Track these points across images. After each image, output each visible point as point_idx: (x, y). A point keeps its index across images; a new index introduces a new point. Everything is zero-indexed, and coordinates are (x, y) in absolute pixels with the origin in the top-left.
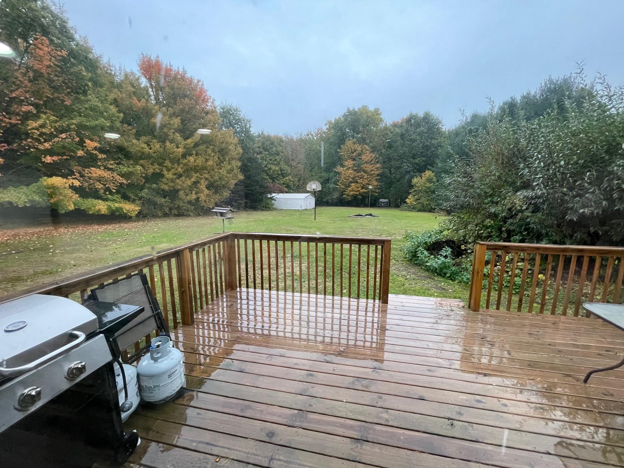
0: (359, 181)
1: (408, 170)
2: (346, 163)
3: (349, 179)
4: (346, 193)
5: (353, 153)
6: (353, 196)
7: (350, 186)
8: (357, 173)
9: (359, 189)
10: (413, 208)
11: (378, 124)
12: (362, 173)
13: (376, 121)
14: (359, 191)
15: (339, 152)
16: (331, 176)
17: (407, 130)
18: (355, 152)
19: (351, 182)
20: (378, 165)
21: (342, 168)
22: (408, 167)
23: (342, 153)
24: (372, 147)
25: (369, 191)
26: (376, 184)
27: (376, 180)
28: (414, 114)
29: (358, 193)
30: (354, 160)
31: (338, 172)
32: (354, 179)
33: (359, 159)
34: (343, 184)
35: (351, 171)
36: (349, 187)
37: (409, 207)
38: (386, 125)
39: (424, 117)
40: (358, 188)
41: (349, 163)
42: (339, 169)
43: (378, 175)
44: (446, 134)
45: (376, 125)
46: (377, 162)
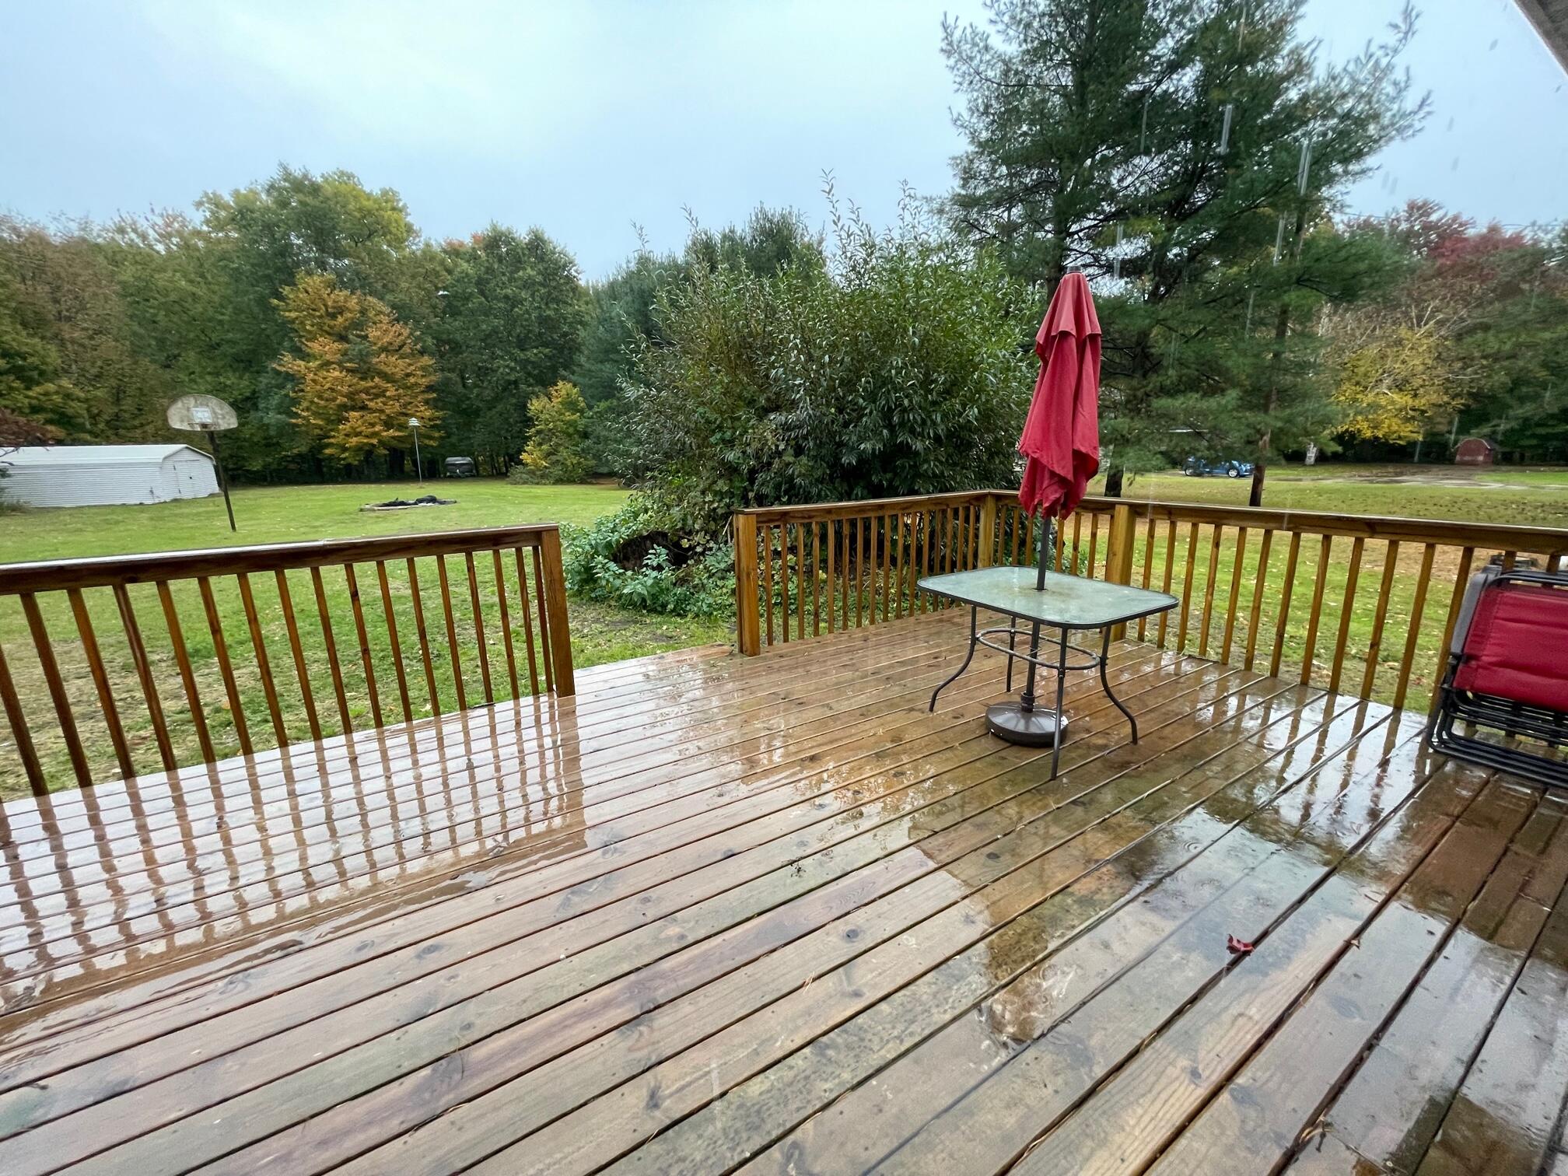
0: (371, 404)
1: (512, 378)
2: (315, 347)
3: (334, 399)
4: (332, 440)
5: (333, 316)
6: (359, 449)
7: (341, 420)
8: (362, 379)
9: (377, 428)
10: (542, 477)
11: (402, 241)
12: (377, 379)
13: (394, 230)
14: (374, 434)
15: (276, 308)
16: (262, 386)
17: (489, 270)
18: (341, 313)
19: (344, 407)
20: (427, 360)
21: (302, 363)
22: (512, 369)
23: (293, 315)
24: (394, 307)
25: (411, 436)
26: (428, 414)
27: (427, 402)
28: (503, 229)
29: (375, 441)
30: (342, 338)
31: (287, 373)
32: (353, 400)
33: (358, 336)
34: (316, 414)
35: (337, 374)
36: (339, 421)
37: (533, 473)
38: (428, 245)
39: (531, 242)
40: (373, 425)
41: (324, 347)
42: (289, 363)
43: (430, 388)
44: (588, 294)
45: (398, 242)
46: (422, 353)
